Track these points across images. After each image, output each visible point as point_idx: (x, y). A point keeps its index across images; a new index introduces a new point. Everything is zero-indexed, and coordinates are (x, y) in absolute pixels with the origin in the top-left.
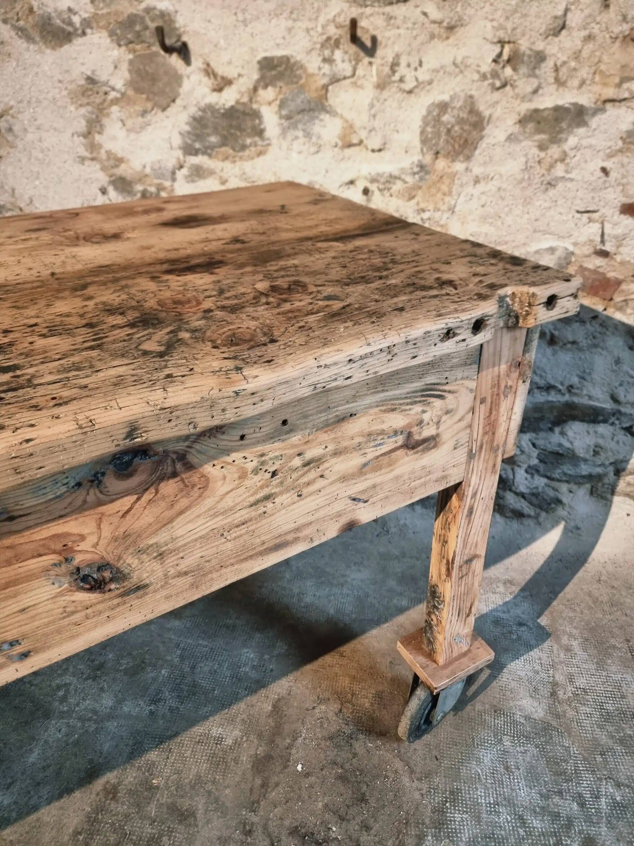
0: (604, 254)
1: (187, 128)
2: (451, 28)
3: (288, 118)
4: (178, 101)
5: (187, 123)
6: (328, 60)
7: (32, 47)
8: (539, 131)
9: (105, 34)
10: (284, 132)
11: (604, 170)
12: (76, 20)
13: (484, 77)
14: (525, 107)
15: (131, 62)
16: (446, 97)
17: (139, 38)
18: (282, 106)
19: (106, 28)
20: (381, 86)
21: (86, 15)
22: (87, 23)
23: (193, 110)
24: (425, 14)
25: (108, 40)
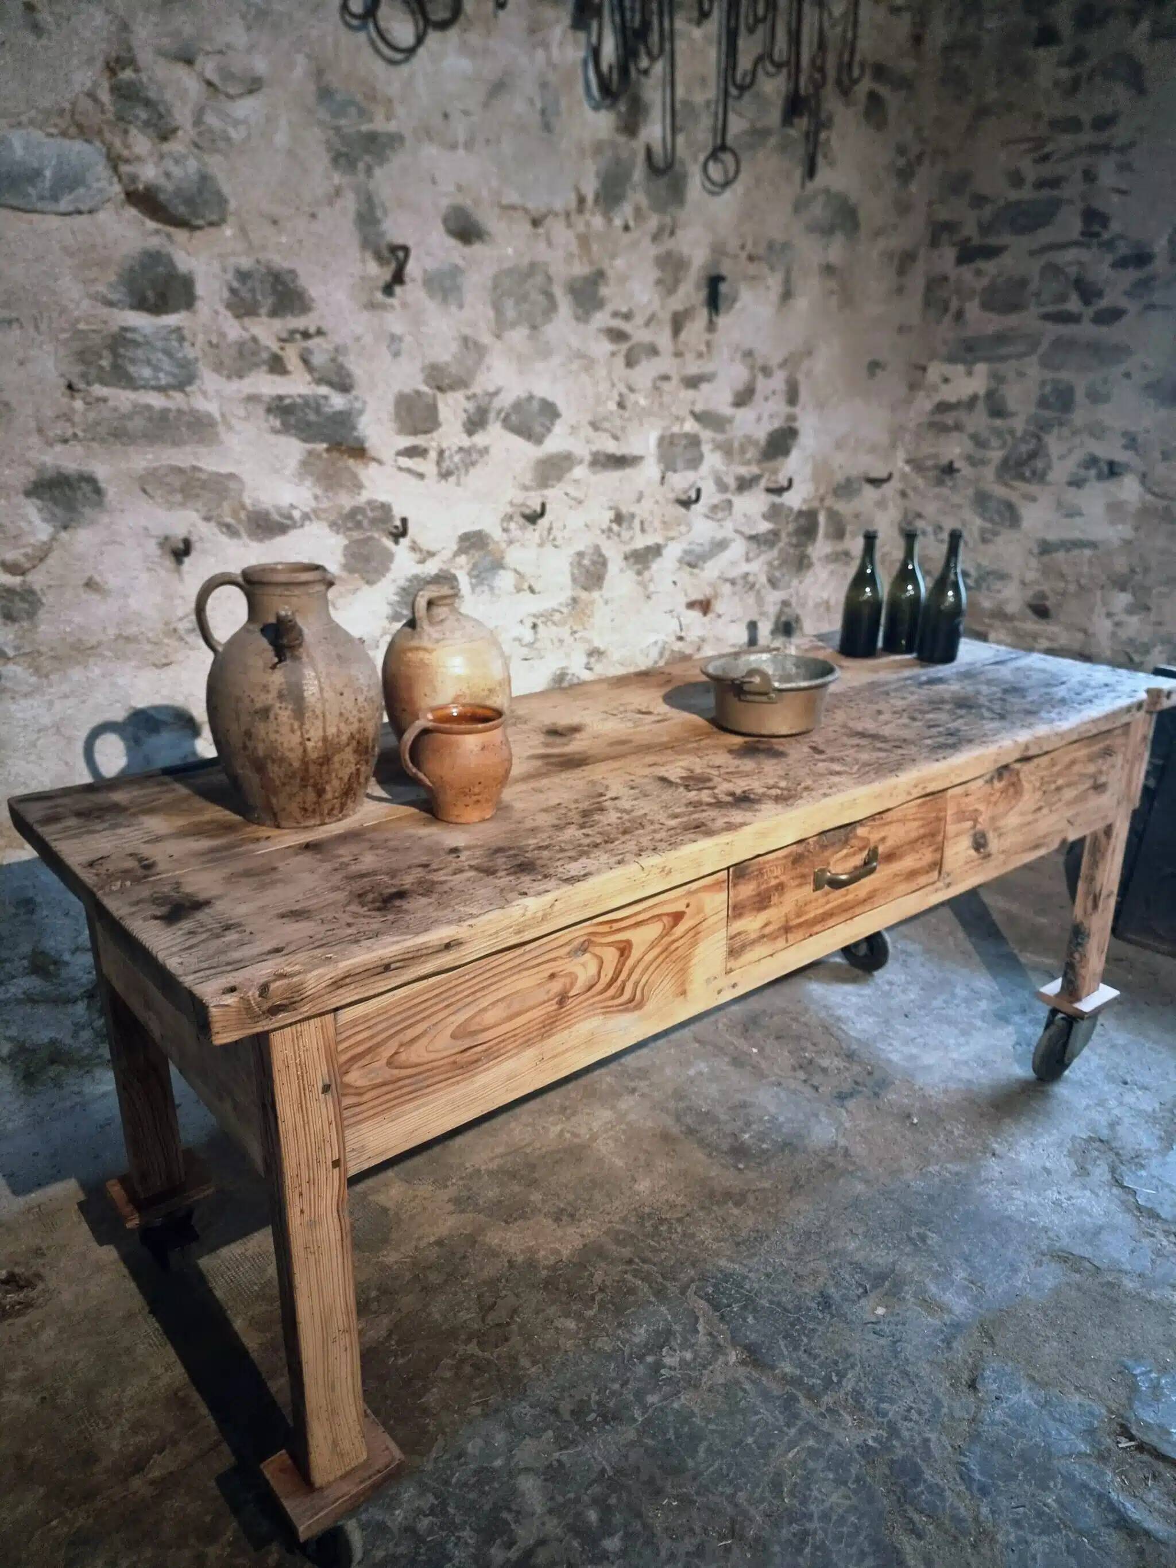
0: (680, 638)
1: (396, 598)
2: (580, 502)
3: (477, 577)
4: (390, 576)
5: (396, 594)
6: (505, 530)
7: (235, 542)
8: (636, 562)
9: (325, 524)
10: (473, 587)
11: (675, 583)
12: (296, 514)
13: (603, 531)
14: (628, 549)
15: (346, 547)
16: (581, 548)
17: (359, 525)
18: (472, 569)
19: (326, 519)
20: (541, 545)
21: (307, 509)
22: (306, 517)
23: (402, 582)
24: (567, 494)
25: (327, 530)
